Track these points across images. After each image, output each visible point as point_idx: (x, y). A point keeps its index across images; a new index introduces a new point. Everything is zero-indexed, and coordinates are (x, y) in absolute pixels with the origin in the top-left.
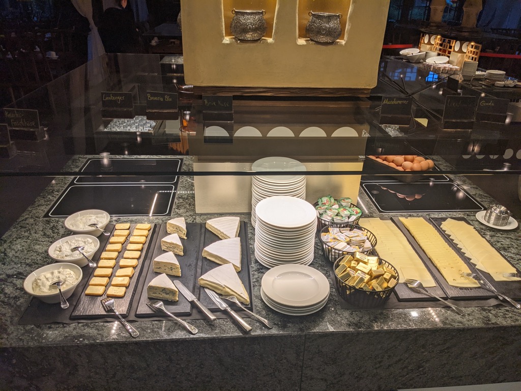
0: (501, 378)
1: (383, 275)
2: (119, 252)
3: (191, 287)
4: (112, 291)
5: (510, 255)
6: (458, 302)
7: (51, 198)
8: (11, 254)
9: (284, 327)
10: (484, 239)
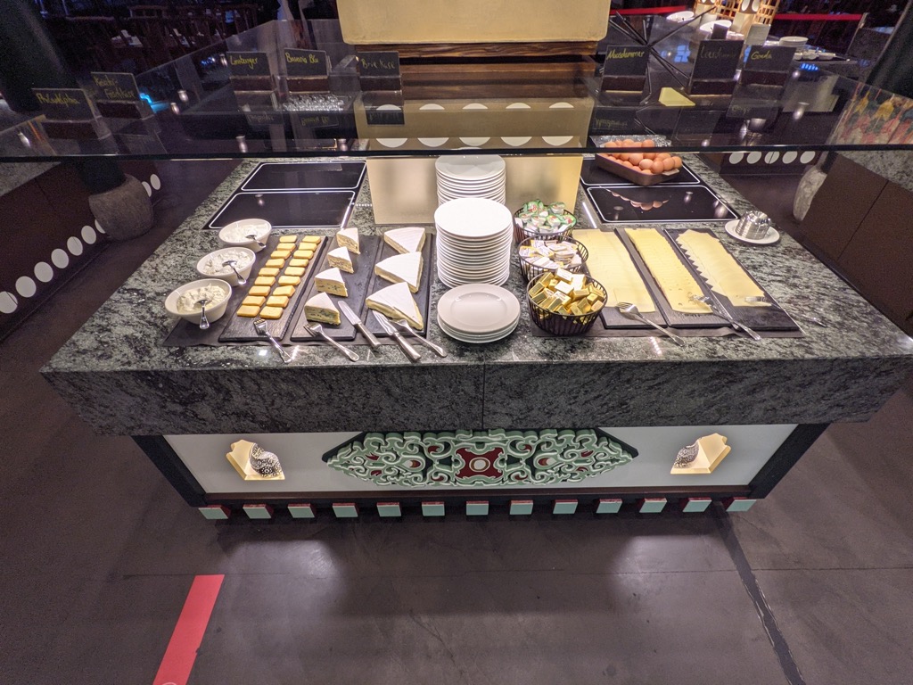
0: (722, 421)
1: (586, 296)
2: (281, 269)
3: (358, 307)
4: (267, 312)
5: (760, 274)
6: (679, 331)
7: (214, 207)
8: (162, 270)
9: (461, 355)
10: (729, 255)
